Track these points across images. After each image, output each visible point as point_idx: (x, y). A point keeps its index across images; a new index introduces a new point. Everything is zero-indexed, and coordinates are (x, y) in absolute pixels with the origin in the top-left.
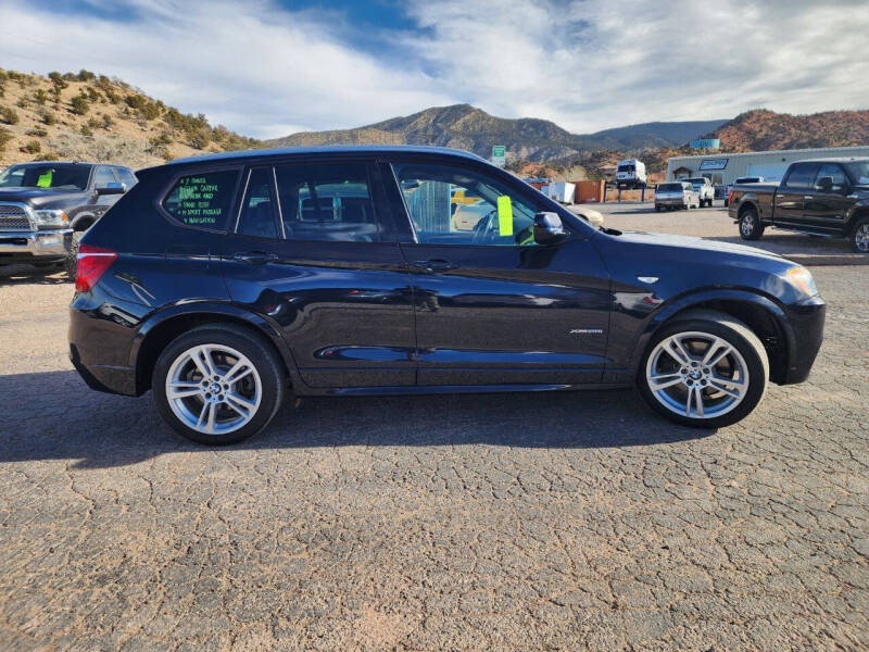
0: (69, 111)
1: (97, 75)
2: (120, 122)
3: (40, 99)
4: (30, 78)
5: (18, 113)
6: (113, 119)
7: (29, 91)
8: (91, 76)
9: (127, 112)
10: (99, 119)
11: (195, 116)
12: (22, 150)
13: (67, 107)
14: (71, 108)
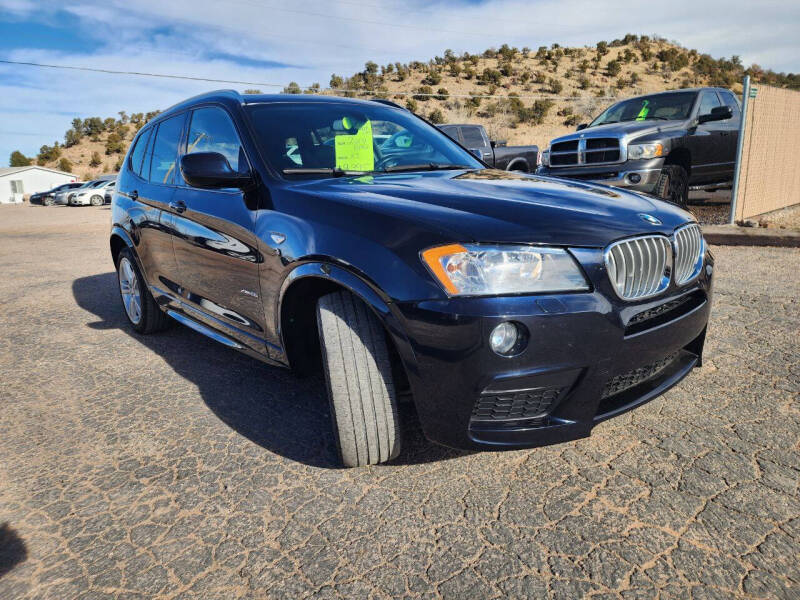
0: (604, 74)
1: (639, 37)
2: (646, 78)
3: (583, 69)
4: (580, 51)
5: (563, 84)
6: (640, 76)
7: (576, 64)
8: (634, 38)
9: (655, 67)
10: (628, 78)
11: (728, 58)
12: (559, 114)
13: (603, 71)
14: (606, 72)
